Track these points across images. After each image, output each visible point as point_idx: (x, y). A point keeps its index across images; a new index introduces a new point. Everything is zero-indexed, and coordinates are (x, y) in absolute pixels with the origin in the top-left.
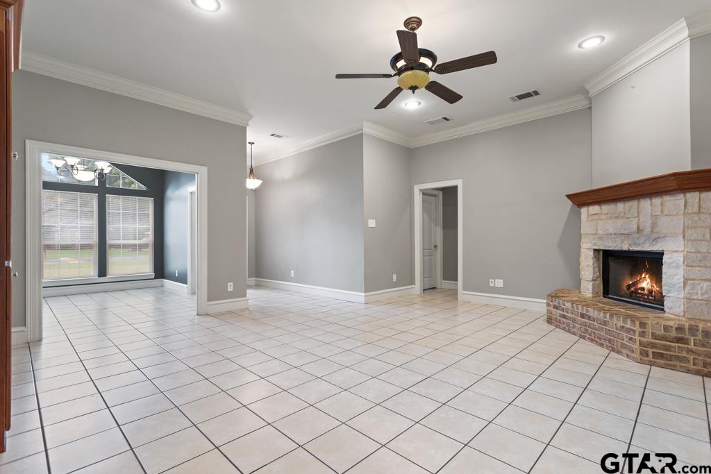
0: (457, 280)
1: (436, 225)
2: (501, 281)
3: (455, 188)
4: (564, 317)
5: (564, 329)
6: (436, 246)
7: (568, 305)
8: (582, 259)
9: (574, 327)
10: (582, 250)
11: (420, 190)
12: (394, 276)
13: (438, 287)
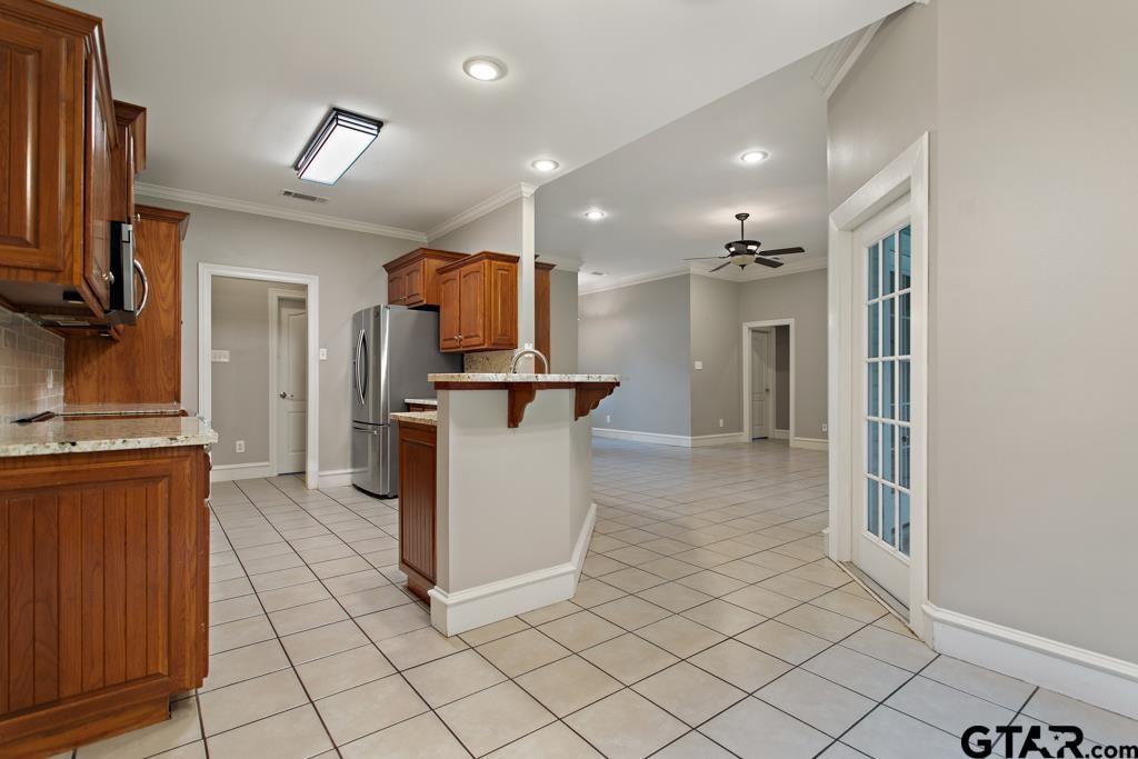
1: (768, 365)
3: (787, 327)
6: (767, 390)
11: (749, 328)
12: (721, 421)
13: (770, 436)
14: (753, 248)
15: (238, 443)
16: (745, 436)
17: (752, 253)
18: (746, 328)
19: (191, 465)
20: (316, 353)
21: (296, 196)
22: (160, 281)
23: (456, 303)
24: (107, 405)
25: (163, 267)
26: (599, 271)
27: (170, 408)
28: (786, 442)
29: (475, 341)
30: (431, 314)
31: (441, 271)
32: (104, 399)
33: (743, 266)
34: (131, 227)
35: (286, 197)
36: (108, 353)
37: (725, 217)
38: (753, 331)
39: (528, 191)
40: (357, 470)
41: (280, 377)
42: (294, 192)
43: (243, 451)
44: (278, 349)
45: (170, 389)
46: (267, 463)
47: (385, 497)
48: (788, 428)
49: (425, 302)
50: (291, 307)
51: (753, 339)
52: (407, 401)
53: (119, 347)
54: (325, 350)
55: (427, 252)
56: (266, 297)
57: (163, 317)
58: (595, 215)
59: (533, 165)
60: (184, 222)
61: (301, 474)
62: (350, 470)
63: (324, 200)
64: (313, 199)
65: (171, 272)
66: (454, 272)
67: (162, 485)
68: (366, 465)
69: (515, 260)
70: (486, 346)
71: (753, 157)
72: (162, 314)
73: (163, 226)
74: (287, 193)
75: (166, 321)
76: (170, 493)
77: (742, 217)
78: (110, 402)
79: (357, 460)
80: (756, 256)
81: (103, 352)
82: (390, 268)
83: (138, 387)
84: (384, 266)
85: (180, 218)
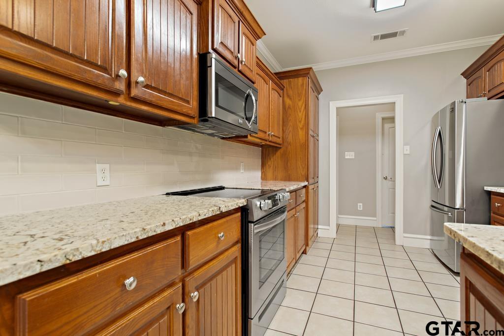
15: (359, 204)
20: (401, 149)
22: (299, 112)
25: (300, 103)
34: (213, 56)
36: (277, 154)
40: (435, 238)
41: (383, 167)
43: (361, 209)
44: (382, 150)
45: (303, 173)
46: (375, 219)
50: (390, 123)
52: (486, 188)
53: (282, 151)
54: (408, 147)
56: (374, 118)
62: (429, 237)
63: (403, 33)
64: (394, 35)
65: (304, 105)
72: (300, 131)
73: (300, 80)
74: (376, 38)
75: (301, 134)
83: (289, 172)
84: (462, 74)
85: (307, 72)
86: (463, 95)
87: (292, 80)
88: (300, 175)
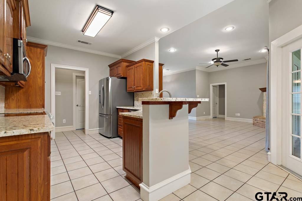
0: (225, 115)
1: (216, 96)
2: (239, 114)
3: (224, 85)
4: (257, 122)
5: (257, 126)
6: (216, 103)
7: (259, 119)
8: (264, 107)
9: (260, 125)
10: (264, 104)
11: (212, 86)
12: (204, 112)
13: (217, 117)
14: (221, 60)
15: (64, 120)
16: (211, 117)
17: (221, 62)
18: (211, 85)
19: (41, 142)
20: (88, 92)
21: (82, 42)
22: (38, 68)
23: (133, 76)
24: (20, 109)
25: (39, 63)
26: (168, 69)
27: (40, 110)
28: (224, 118)
29: (139, 88)
30: (124, 80)
31: (127, 66)
32: (18, 107)
33: (217, 66)
34: (22, 41)
35: (79, 42)
36: (20, 92)
37: (211, 51)
38: (213, 86)
39: (157, 39)
40: (101, 129)
41: (76, 100)
42: (81, 40)
43: (65, 122)
44: (76, 92)
45: (41, 103)
46: (73, 126)
47: (110, 138)
48: (224, 114)
49: (122, 76)
50: (79, 79)
51: (213, 89)
52: (117, 107)
53: (24, 90)
54: (91, 91)
55: (123, 60)
56: (72, 75)
57: (39, 80)
58: (172, 50)
59: (161, 30)
60: (46, 49)
61: (83, 129)
62: (98, 129)
63: (90, 44)
64: (87, 43)
65: (41, 65)
66: (132, 67)
67: (26, 153)
68: (104, 127)
69: (153, 62)
70: (144, 90)
71: (229, 29)
72: (38, 79)
73: (39, 50)
74: (79, 41)
75: (39, 81)
76: (30, 156)
77: (217, 51)
78: (20, 108)
79: (101, 125)
80: (222, 63)
81: (18, 91)
82: (110, 66)
83: (30, 103)
84: (108, 66)
85: (44, 47)
86: (108, 75)
87: (32, 48)
88: (39, 105)
